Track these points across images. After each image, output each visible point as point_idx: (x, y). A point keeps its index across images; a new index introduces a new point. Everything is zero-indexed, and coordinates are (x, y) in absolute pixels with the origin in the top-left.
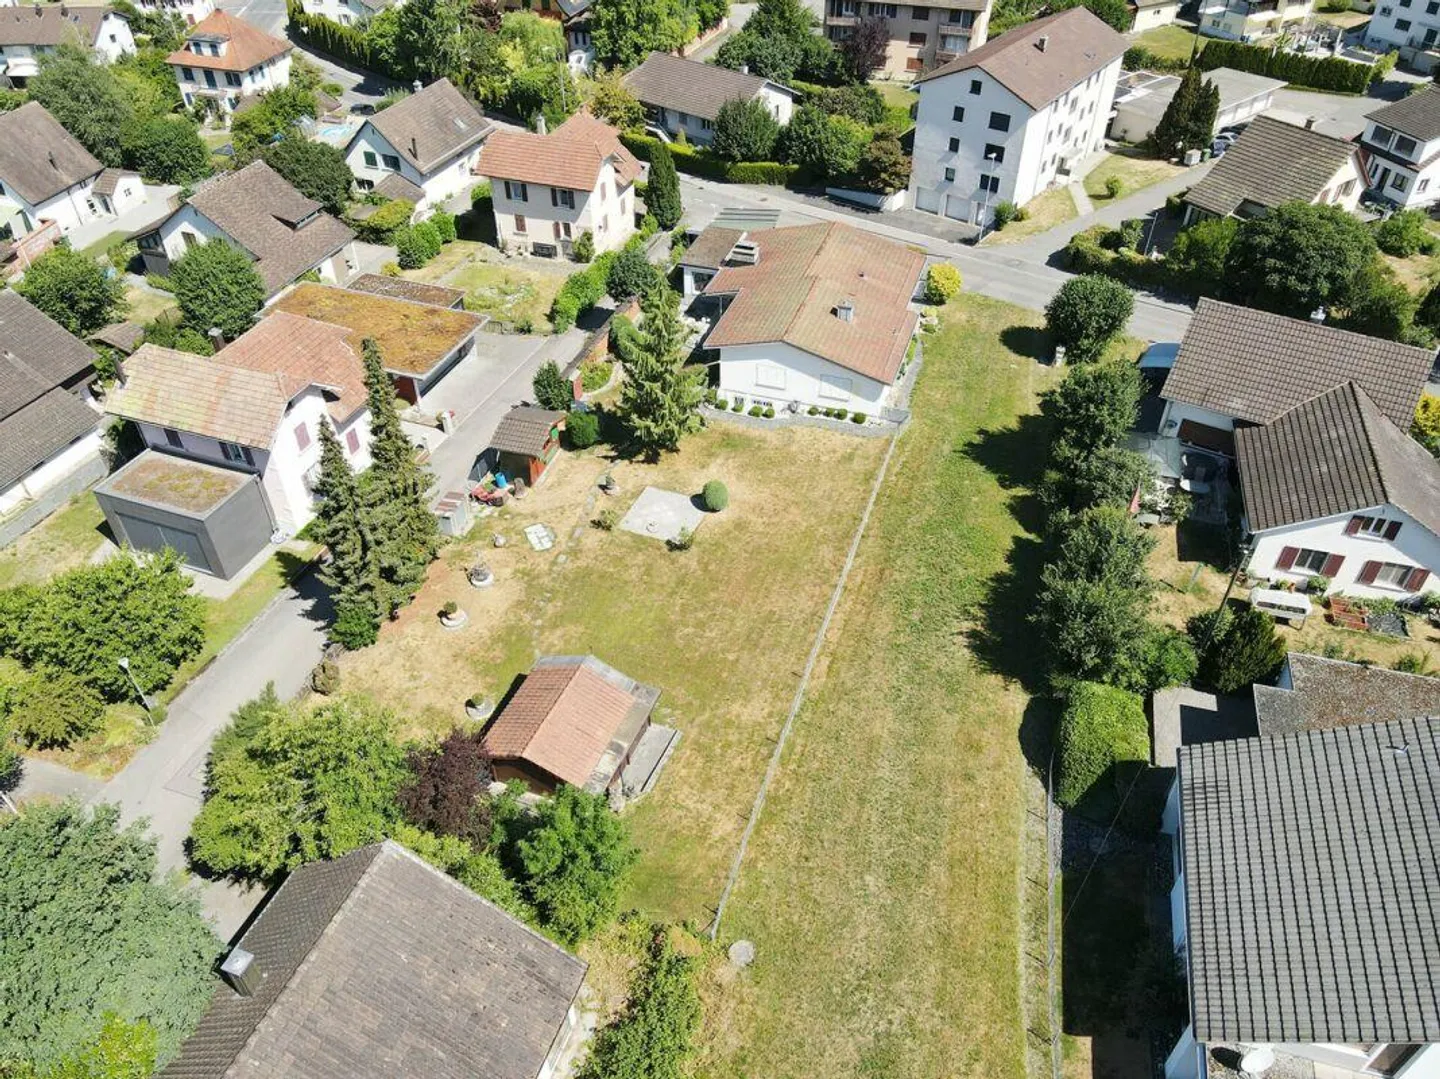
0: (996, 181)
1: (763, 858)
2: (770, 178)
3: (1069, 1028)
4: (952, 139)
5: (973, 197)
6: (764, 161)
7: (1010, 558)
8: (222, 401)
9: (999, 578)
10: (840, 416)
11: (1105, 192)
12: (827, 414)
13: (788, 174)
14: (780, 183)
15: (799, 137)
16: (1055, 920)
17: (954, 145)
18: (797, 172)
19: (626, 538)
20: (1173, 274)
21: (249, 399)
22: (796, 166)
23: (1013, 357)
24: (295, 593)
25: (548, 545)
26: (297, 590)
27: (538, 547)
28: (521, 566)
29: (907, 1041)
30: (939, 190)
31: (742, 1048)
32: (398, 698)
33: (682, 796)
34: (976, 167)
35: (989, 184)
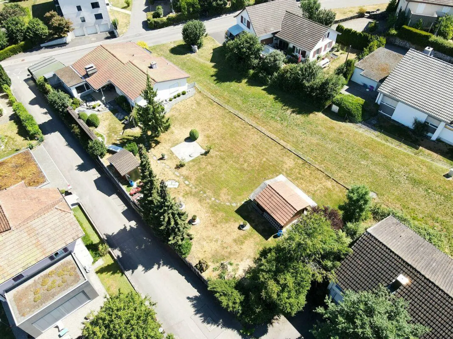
0: (101, 14)
1: (344, 180)
2: (14, 52)
3: (417, 149)
4: (77, 7)
5: (95, 24)
6: (7, 47)
7: (270, 93)
8: (40, 239)
9: (276, 99)
10: (179, 96)
11: (126, 5)
12: (175, 98)
13: (22, 47)
14: (20, 52)
15: (18, 30)
16: (389, 138)
17: (79, 8)
18: (24, 44)
19: (191, 163)
20: (186, 15)
21: (53, 227)
22: (23, 43)
23: (184, 56)
24: (131, 271)
25: (177, 184)
26: (129, 270)
27: (176, 187)
28: (182, 194)
29: (411, 175)
30: (82, 27)
31: (400, 205)
32: (224, 248)
33: (313, 189)
34: (92, 13)
35: (99, 17)
